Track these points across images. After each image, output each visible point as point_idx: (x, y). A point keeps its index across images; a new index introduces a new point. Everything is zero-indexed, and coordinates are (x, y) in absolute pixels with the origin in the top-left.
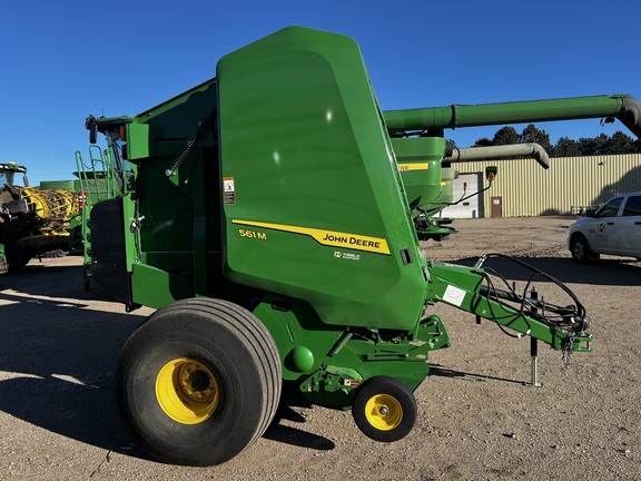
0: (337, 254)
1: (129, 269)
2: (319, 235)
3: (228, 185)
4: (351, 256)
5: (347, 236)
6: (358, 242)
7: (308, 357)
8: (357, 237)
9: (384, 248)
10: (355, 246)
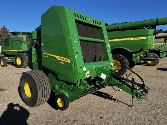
0: (60, 62)
1: (33, 63)
2: (57, 57)
3: (42, 44)
4: (63, 63)
5: (62, 58)
6: (64, 59)
7: (57, 87)
8: (64, 58)
9: (69, 62)
10: (63, 60)
